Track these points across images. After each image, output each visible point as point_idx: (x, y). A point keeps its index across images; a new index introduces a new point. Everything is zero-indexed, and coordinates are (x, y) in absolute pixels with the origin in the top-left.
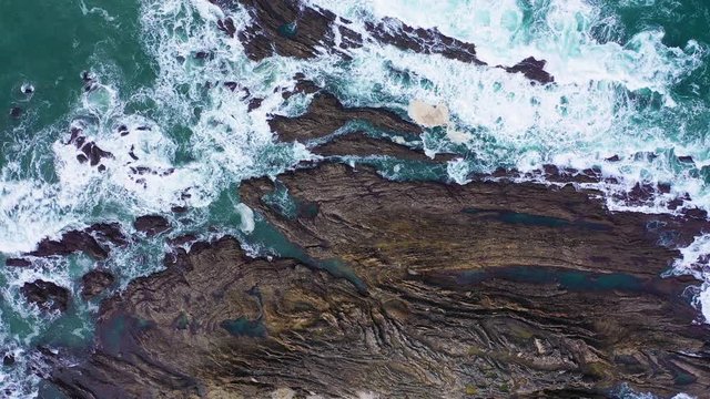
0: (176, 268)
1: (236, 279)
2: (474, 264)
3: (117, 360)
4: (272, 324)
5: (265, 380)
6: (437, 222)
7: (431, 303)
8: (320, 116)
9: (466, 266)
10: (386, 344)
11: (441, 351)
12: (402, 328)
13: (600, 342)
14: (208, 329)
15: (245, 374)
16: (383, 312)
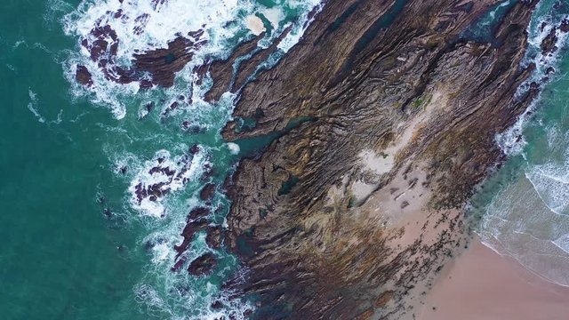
1: (263, 172)
2: (342, 59)
3: (257, 255)
4: (296, 171)
5: (319, 194)
6: (310, 61)
7: (345, 91)
8: (221, 75)
9: (340, 64)
10: (346, 127)
11: (369, 104)
12: (345, 113)
13: (422, 31)
14: (276, 202)
15: (309, 201)
16: (330, 117)
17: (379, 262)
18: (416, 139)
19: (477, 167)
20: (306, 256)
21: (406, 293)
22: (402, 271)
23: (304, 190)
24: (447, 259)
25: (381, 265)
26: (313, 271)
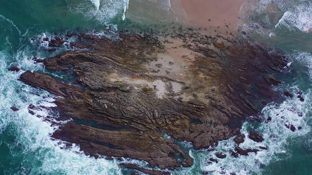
0: (214, 142)
1: (196, 136)
2: (123, 132)
3: (236, 115)
4: (187, 122)
5: (191, 105)
6: (132, 147)
7: (137, 123)
9: (126, 132)
10: (153, 112)
12: (147, 116)
13: (88, 105)
14: (207, 122)
15: (197, 108)
16: (152, 122)
17: (204, 58)
18: (138, 77)
19: (133, 41)
20: (222, 93)
21: (210, 37)
22: (201, 45)
23: (193, 113)
24: (183, 28)
25: (205, 57)
26: (227, 86)
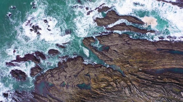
1: (82, 70)
2: (161, 67)
3: (42, 96)
4: (94, 86)
6: (149, 53)
7: (147, 80)
8: (111, 18)
9: (158, 68)
10: (132, 93)
12: (137, 88)
14: (72, 87)
16: (131, 82)
23: (88, 96)
